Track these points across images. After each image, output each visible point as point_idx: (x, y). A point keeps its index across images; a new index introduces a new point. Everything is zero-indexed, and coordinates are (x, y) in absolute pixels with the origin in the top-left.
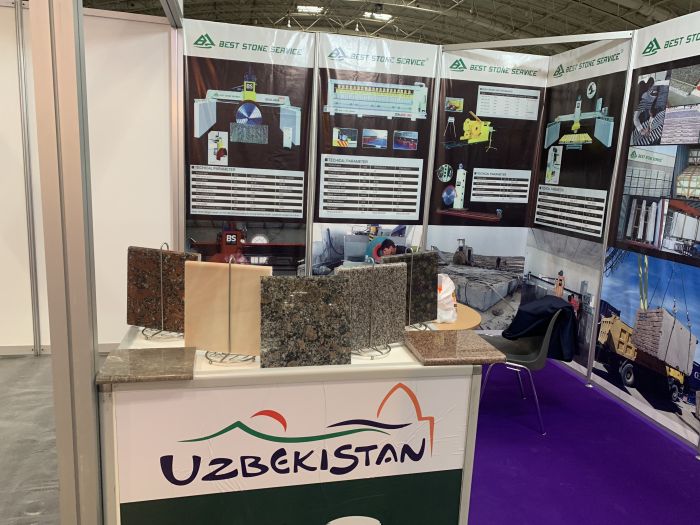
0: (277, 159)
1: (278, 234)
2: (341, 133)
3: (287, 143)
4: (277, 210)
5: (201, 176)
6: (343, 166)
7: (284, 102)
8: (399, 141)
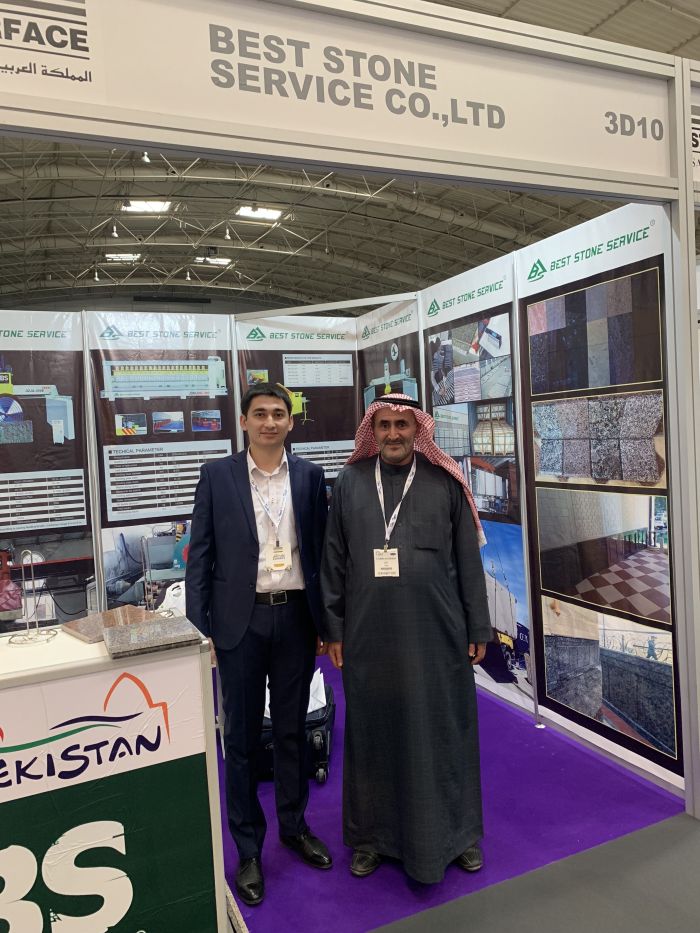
0: (45, 458)
1: (56, 549)
2: (125, 421)
3: (58, 438)
4: (52, 520)
6: (132, 457)
7: (50, 392)
8: (198, 422)
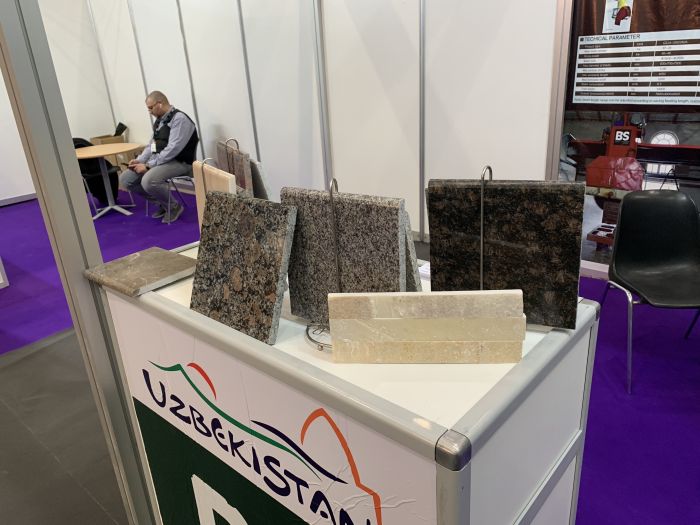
5: (591, 51)
